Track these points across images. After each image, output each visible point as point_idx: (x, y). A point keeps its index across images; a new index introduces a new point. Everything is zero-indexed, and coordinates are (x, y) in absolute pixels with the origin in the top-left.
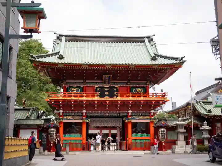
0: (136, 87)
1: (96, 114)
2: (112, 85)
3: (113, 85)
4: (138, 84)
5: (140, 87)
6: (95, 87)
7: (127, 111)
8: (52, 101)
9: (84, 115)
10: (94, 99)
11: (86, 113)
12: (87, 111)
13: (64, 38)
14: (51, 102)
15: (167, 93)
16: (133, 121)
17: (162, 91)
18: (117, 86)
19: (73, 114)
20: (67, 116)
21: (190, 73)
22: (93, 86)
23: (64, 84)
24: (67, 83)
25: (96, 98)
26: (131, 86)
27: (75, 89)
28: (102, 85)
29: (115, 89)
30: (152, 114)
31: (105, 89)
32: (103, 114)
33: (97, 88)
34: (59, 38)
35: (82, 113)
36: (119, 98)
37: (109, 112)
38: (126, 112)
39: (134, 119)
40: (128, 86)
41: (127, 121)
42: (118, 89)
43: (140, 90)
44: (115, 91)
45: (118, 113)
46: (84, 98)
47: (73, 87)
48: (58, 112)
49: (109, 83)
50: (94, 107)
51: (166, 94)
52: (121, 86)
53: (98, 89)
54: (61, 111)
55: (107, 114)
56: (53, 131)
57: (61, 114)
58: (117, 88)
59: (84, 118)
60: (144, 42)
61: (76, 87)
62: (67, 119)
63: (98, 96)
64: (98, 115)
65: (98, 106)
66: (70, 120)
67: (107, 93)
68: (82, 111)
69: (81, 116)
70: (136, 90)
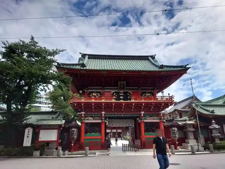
0: (146, 93)
1: (113, 115)
2: (126, 91)
3: (127, 91)
4: (147, 90)
5: (149, 93)
6: (112, 92)
8: (75, 103)
9: (103, 115)
10: (111, 101)
11: (105, 114)
12: (105, 112)
13: (87, 57)
14: (74, 104)
16: (146, 121)
17: (169, 94)
19: (93, 115)
20: (88, 117)
21: (191, 80)
22: (110, 92)
23: (86, 90)
24: (89, 89)
25: (114, 101)
26: (141, 91)
28: (117, 91)
29: (128, 94)
30: (161, 115)
31: (120, 94)
32: (119, 115)
33: (113, 93)
34: (84, 56)
35: (102, 114)
36: (133, 101)
37: (124, 113)
38: (139, 113)
39: (146, 119)
40: (139, 91)
41: (140, 121)
43: (149, 94)
44: (128, 96)
45: (132, 114)
46: (103, 101)
47: (93, 92)
48: (80, 113)
49: (123, 88)
50: (112, 109)
51: (173, 97)
52: (134, 91)
53: (114, 94)
55: (123, 115)
56: (74, 131)
57: (83, 116)
58: (130, 93)
59: (103, 118)
61: (96, 93)
62: (88, 120)
63: (115, 99)
64: (115, 116)
65: (114, 107)
66: (91, 120)
67: (122, 97)
68: (101, 112)
69: (101, 117)
70: (145, 95)
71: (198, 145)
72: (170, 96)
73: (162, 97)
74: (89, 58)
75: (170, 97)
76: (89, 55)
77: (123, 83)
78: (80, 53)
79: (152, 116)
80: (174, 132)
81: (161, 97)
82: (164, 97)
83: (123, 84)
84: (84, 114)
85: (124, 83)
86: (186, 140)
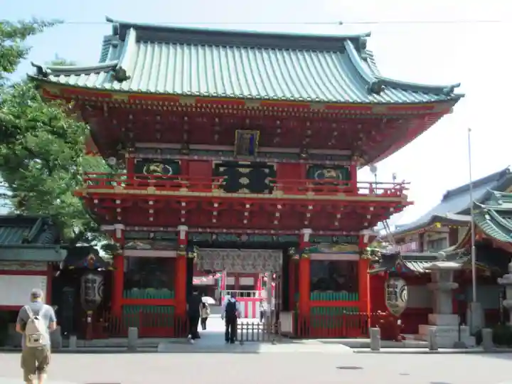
0: (323, 167)
1: (214, 237)
2: (258, 160)
3: (262, 160)
4: (329, 157)
5: (335, 168)
6: (214, 162)
7: (299, 230)
8: (94, 197)
9: (183, 236)
10: (209, 194)
11: (187, 233)
12: (189, 227)
14: (92, 200)
15: (409, 183)
16: (315, 257)
17: (394, 178)
18: (274, 162)
19: (152, 235)
20: (134, 239)
21: (470, 130)
22: (207, 161)
23: (130, 152)
24: (137, 150)
25: (217, 193)
26: (310, 162)
27: (157, 166)
28: (231, 159)
29: (267, 171)
30: (366, 240)
31: (241, 170)
32: (234, 238)
33: (218, 166)
34: (121, 31)
35: (178, 233)
36: (278, 194)
37: (249, 231)
38: (297, 232)
39: (316, 251)
40: (302, 161)
41: (297, 257)
42: (275, 168)
43: (333, 174)
44: (266, 175)
45: (273, 235)
46: (183, 192)
47: (152, 161)
48: (110, 228)
49: (251, 153)
50: (211, 216)
51: (406, 186)
52: (284, 161)
53: (222, 169)
54: (120, 227)
55: (244, 238)
56: (94, 281)
57: (119, 235)
58: (271, 167)
59: (182, 246)
60: (343, 50)
61: (161, 162)
62: (135, 248)
63: (220, 187)
64: (220, 240)
65: (219, 214)
66: (142, 251)
67: (244, 181)
68: (176, 226)
69: (174, 242)
70: (321, 176)
71: (459, 331)
72: (396, 181)
73: (371, 184)
74: (138, 41)
75: (398, 184)
76: (137, 28)
77: (249, 136)
78: (109, 20)
79: (337, 243)
80: (391, 292)
81: (368, 185)
82: (379, 186)
83: (252, 139)
84: (122, 230)
85: (253, 135)
86: (431, 317)
